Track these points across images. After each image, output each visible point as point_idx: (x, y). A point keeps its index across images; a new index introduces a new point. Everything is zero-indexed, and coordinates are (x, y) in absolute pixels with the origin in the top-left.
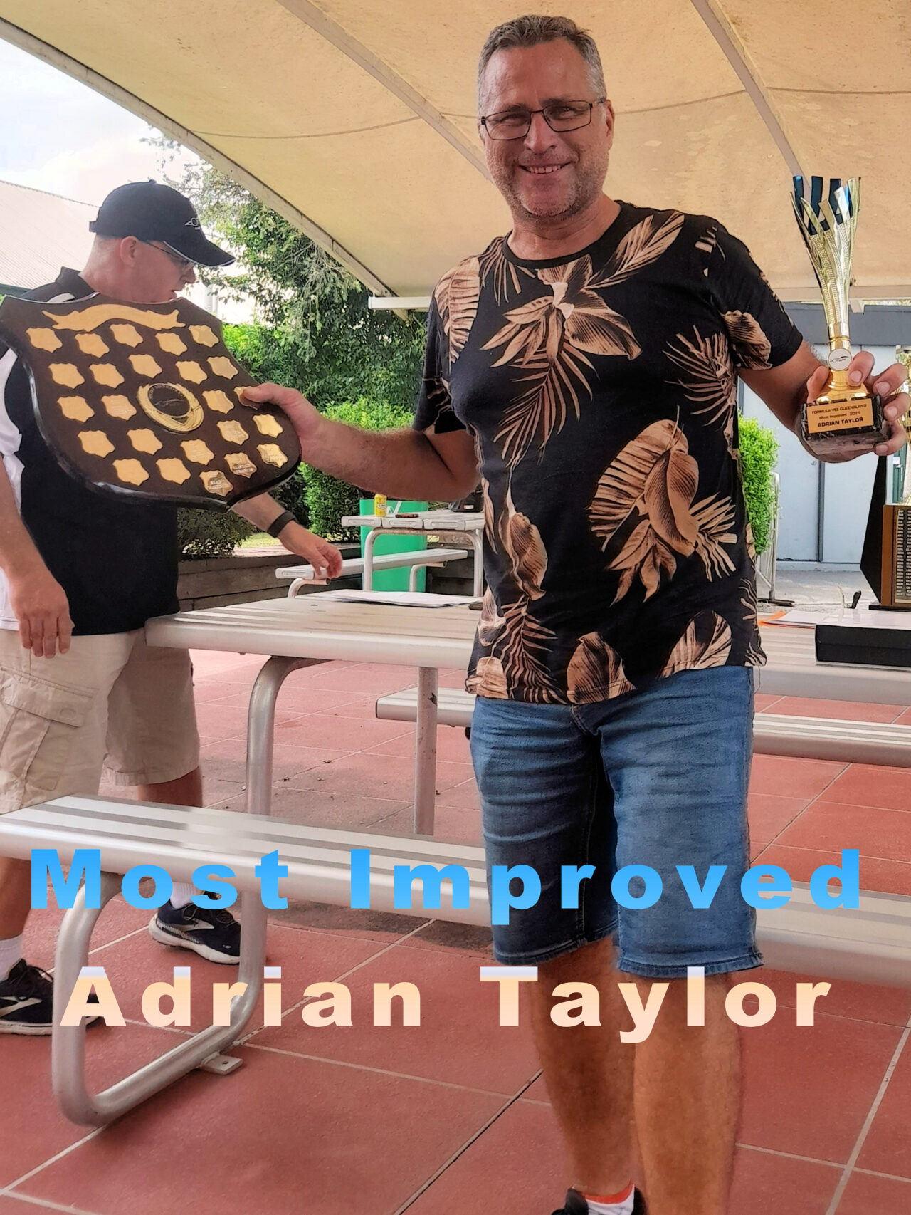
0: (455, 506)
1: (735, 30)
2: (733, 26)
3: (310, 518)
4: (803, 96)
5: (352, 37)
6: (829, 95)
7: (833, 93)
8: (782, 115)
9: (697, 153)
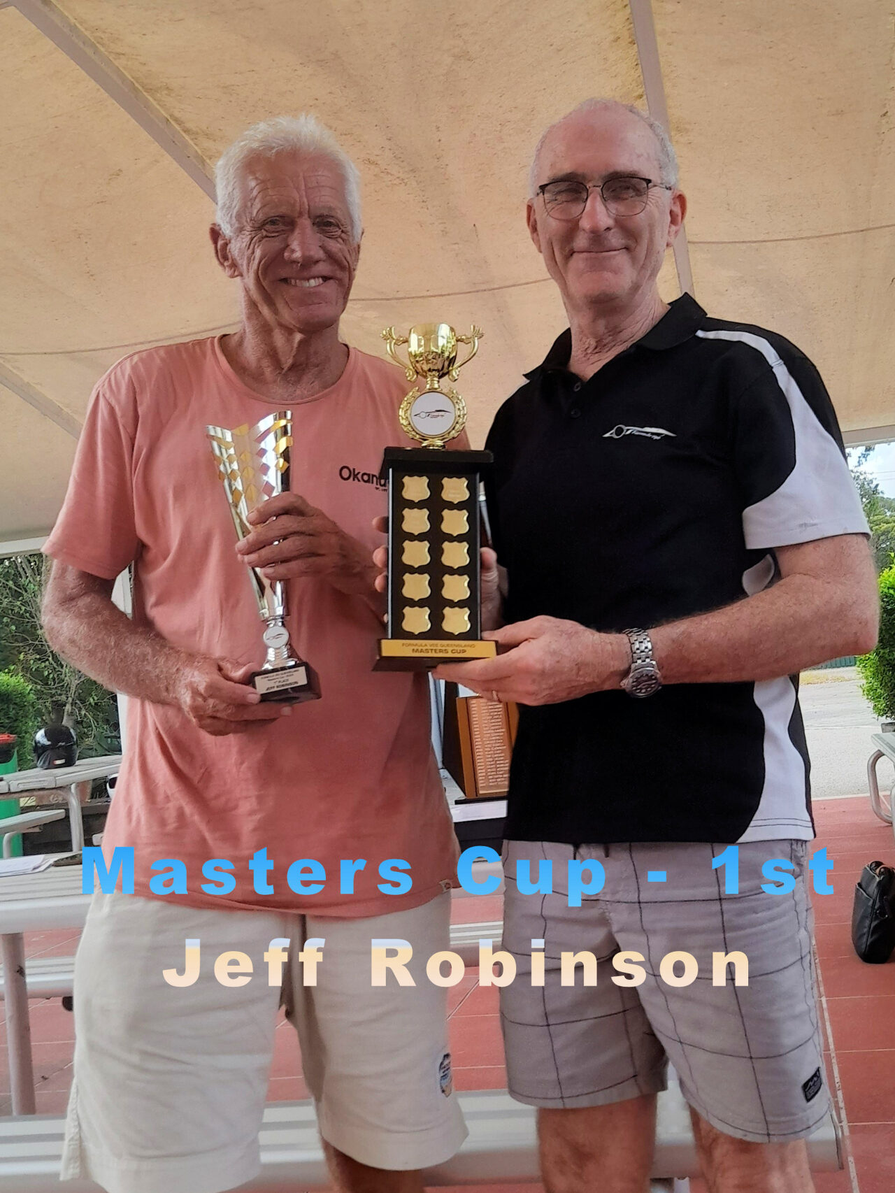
0: (44, 763)
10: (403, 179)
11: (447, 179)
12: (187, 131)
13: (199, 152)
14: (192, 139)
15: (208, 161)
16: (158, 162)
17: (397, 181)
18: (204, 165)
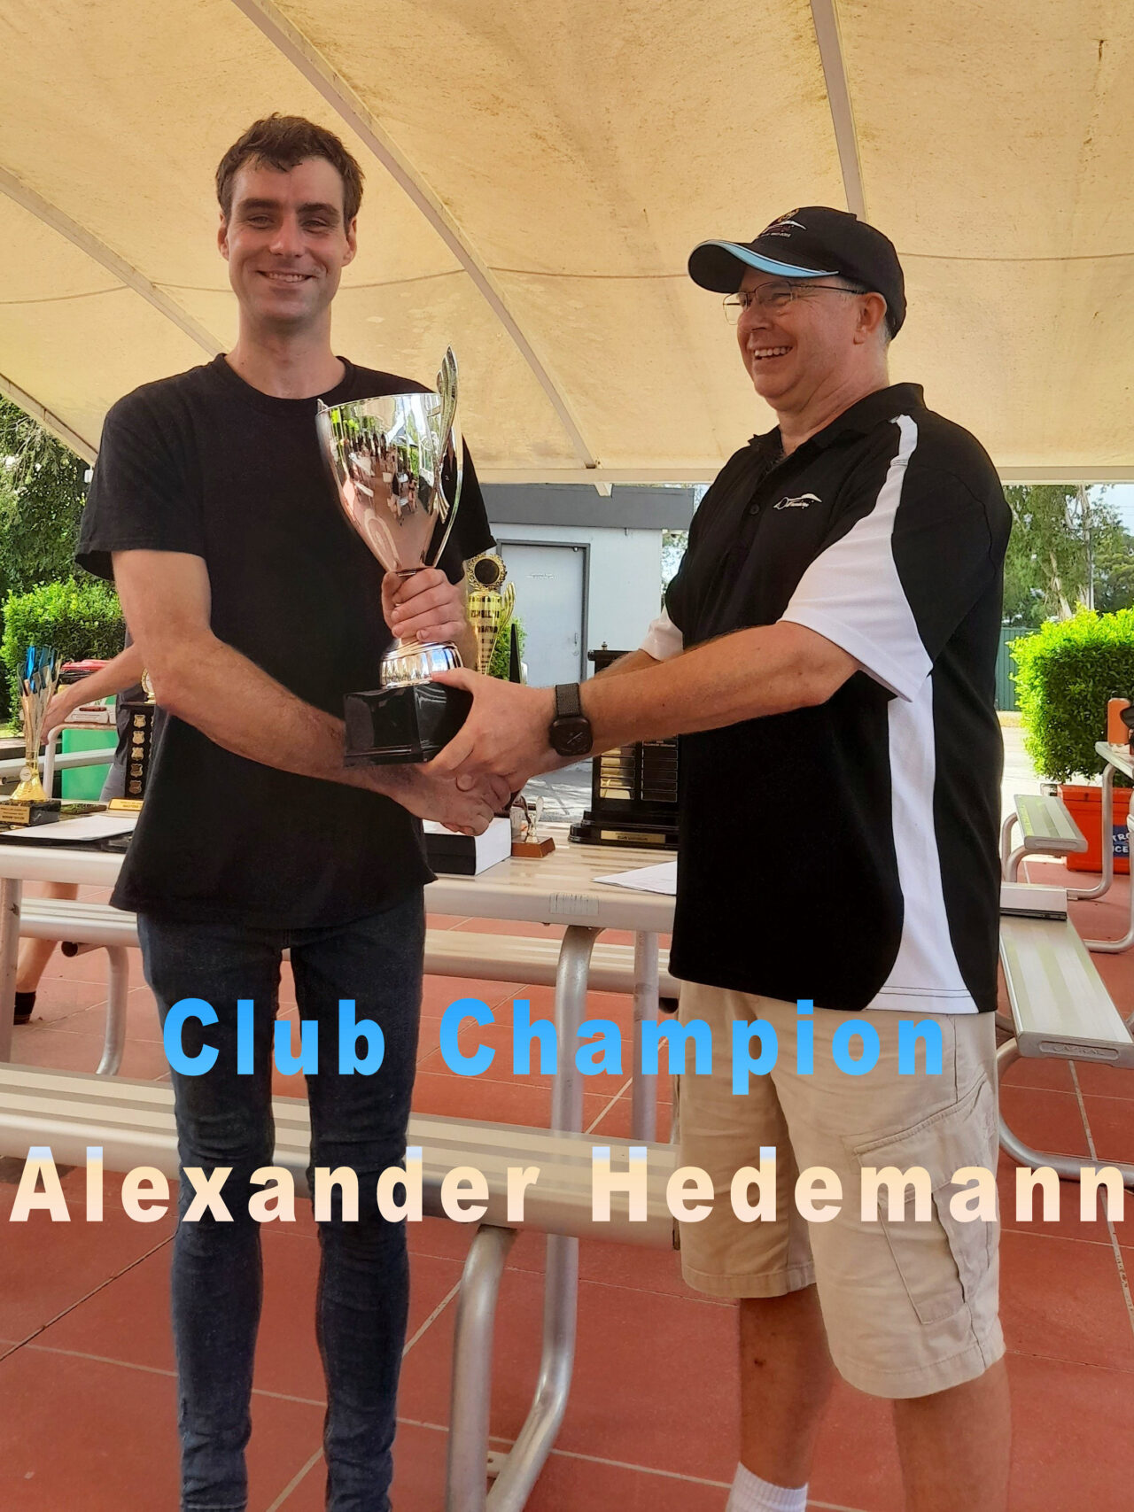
1: (449, 212)
2: (445, 206)
3: (10, 710)
4: (525, 277)
5: (51, 205)
6: (550, 276)
7: (555, 275)
8: (506, 295)
9: (422, 330)
10: (570, 158)
11: (617, 162)
12: (355, 87)
13: (367, 109)
14: (360, 96)
15: (375, 118)
16: (325, 115)
17: (565, 158)
18: (371, 123)
